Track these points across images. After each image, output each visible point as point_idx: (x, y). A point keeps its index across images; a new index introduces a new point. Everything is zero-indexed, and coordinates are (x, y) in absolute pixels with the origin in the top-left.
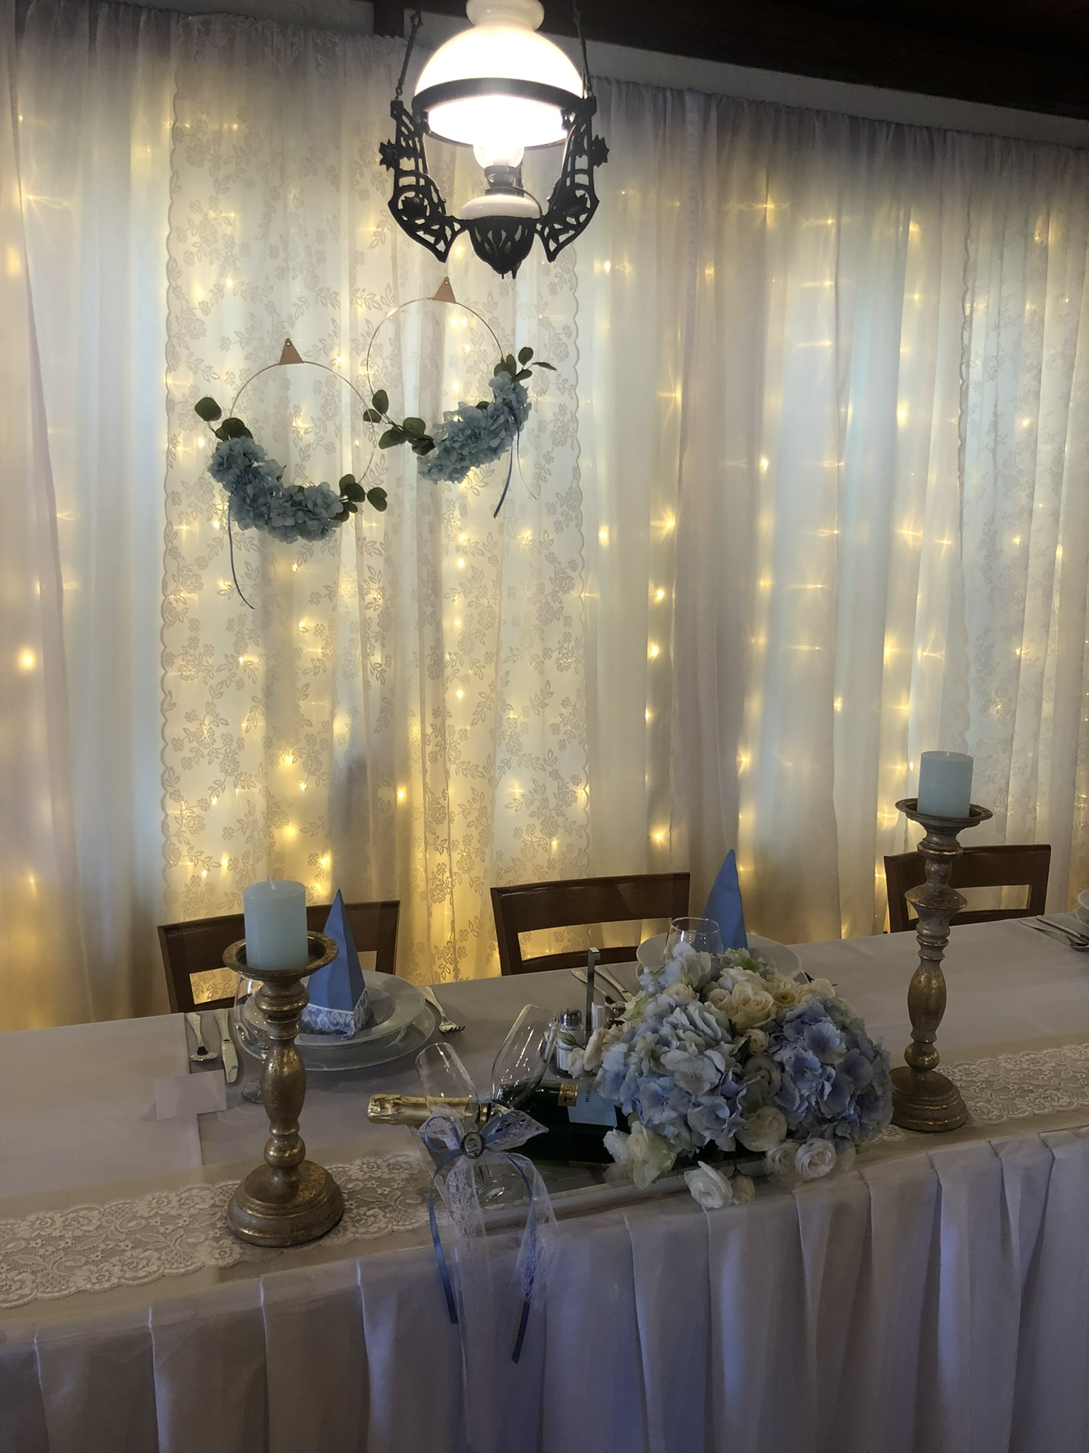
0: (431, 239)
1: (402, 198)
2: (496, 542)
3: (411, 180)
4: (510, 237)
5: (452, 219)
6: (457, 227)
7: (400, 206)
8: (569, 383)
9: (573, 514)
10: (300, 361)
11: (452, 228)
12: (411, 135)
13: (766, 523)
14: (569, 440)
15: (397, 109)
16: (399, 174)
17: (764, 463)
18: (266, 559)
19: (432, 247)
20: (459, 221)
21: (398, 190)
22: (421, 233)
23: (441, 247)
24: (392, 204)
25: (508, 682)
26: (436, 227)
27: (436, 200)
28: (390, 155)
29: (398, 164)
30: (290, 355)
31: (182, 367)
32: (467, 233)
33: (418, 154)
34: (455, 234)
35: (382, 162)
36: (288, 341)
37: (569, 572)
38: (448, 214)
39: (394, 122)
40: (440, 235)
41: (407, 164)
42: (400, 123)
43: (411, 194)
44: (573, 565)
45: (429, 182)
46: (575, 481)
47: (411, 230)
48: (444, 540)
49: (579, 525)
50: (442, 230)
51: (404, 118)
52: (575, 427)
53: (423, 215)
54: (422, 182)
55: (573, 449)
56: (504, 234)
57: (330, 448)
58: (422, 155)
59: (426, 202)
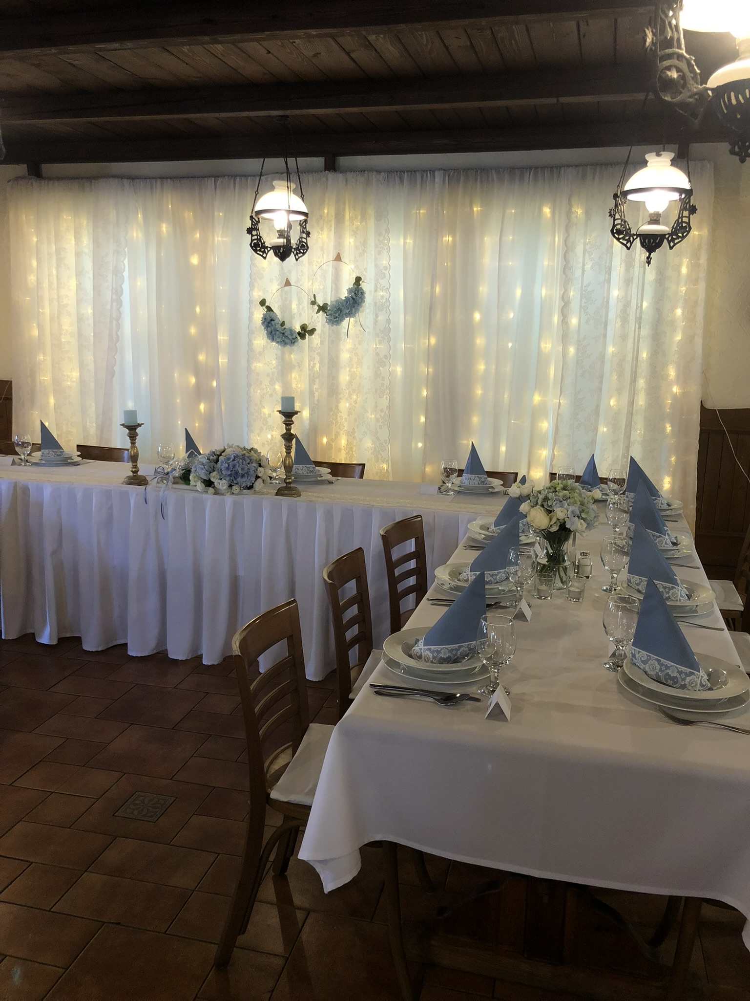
0: (261, 254)
1: (253, 243)
2: (357, 348)
3: (256, 237)
4: (279, 251)
5: (267, 247)
6: (269, 249)
7: (253, 245)
8: (385, 288)
9: (386, 338)
10: (291, 285)
11: (267, 249)
12: (255, 224)
13: (480, 341)
14: (385, 309)
15: (251, 217)
16: (252, 236)
17: (477, 316)
18: (283, 353)
19: (262, 256)
20: (270, 248)
21: (252, 240)
22: (258, 252)
23: (265, 255)
24: (251, 245)
25: (366, 402)
26: (263, 250)
27: (263, 242)
28: (249, 231)
29: (252, 233)
30: (288, 283)
31: (256, 290)
32: (272, 250)
33: (257, 230)
34: (268, 251)
35: (247, 233)
36: (287, 279)
37: (384, 360)
38: (266, 246)
39: (251, 221)
40: (264, 252)
41: (254, 233)
42: (252, 221)
43: (256, 241)
44: (386, 357)
45: (261, 237)
46: (387, 325)
47: (256, 251)
48: (342, 347)
49: (389, 341)
50: (265, 250)
51: (253, 220)
52: (388, 304)
53: (259, 247)
54: (259, 237)
55: (387, 313)
56: (277, 251)
57: (300, 314)
58: (258, 230)
59: (260, 243)
